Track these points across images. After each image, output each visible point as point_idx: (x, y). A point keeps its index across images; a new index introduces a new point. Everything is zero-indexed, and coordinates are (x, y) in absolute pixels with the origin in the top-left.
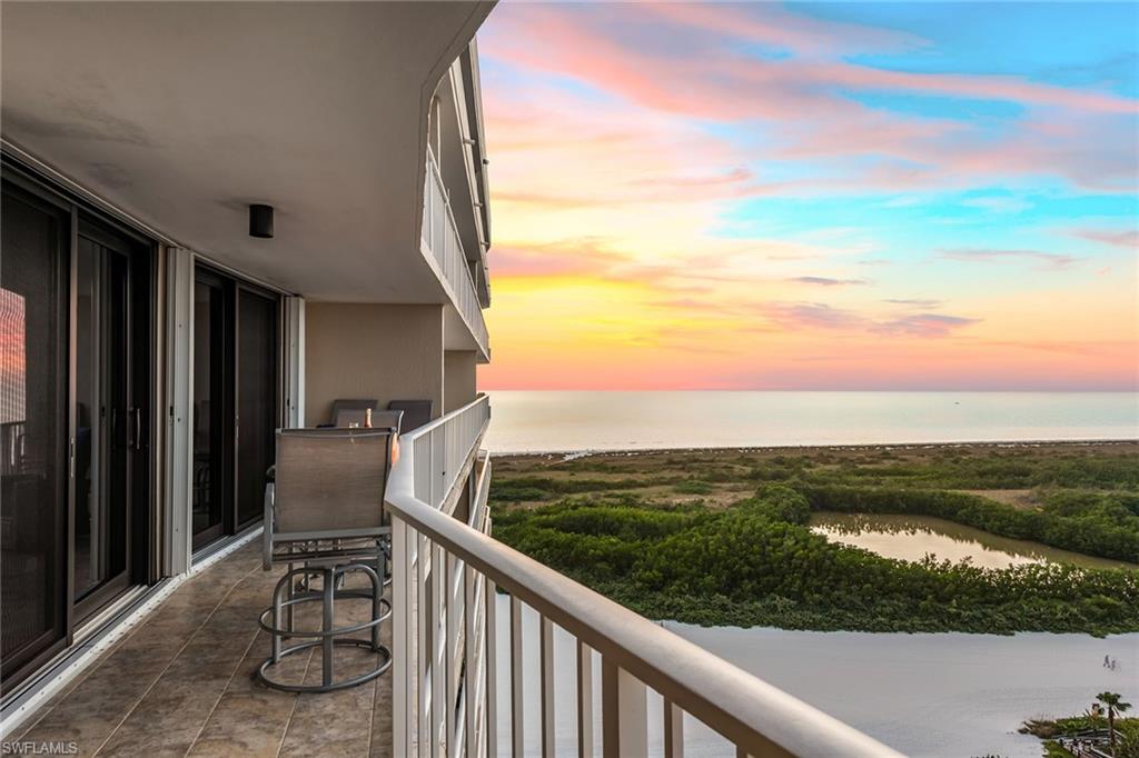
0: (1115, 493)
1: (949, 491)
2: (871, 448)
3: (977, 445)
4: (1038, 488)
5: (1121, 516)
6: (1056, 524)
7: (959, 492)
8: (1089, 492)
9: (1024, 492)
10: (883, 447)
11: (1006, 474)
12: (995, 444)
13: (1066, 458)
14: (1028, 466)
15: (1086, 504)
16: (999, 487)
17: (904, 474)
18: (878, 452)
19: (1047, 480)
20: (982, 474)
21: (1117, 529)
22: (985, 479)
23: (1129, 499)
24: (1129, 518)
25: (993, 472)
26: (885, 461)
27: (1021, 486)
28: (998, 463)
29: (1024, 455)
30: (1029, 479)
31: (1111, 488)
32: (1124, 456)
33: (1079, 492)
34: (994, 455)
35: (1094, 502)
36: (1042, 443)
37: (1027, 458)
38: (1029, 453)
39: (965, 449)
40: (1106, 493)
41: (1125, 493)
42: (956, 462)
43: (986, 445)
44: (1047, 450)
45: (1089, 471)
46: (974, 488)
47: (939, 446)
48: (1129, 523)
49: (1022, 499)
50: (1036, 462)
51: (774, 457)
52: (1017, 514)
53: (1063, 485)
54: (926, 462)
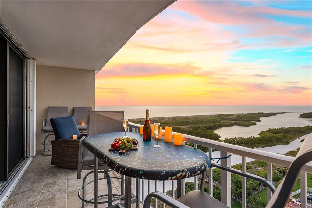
0: (203, 125)
1: (175, 127)
2: (159, 118)
3: (179, 117)
4: (190, 125)
5: (204, 130)
6: (194, 132)
7: (177, 127)
8: (199, 125)
9: (188, 126)
10: (162, 118)
11: (185, 122)
12: (182, 116)
13: (194, 119)
14: (189, 121)
15: (199, 128)
16: (183, 125)
17: (166, 123)
18: (161, 119)
19: (192, 123)
20: (180, 123)
21: (204, 132)
22: (181, 124)
23: (205, 126)
24: (206, 130)
25: (182, 122)
26: (162, 121)
27: (187, 125)
28: (183, 120)
29: (187, 118)
30: (189, 123)
31: (202, 124)
32: (204, 118)
33: (197, 125)
34: (182, 119)
35: (200, 127)
36: (190, 116)
37: (188, 119)
38: (188, 118)
39: (177, 118)
40: (202, 125)
41: (205, 125)
42: (175, 120)
43: (181, 117)
44: (191, 117)
45: (199, 121)
46: (179, 126)
47: (172, 117)
48: (206, 131)
49: (188, 127)
50: (190, 120)
51: (139, 121)
52: (187, 131)
53: (194, 124)
54: (170, 121)
